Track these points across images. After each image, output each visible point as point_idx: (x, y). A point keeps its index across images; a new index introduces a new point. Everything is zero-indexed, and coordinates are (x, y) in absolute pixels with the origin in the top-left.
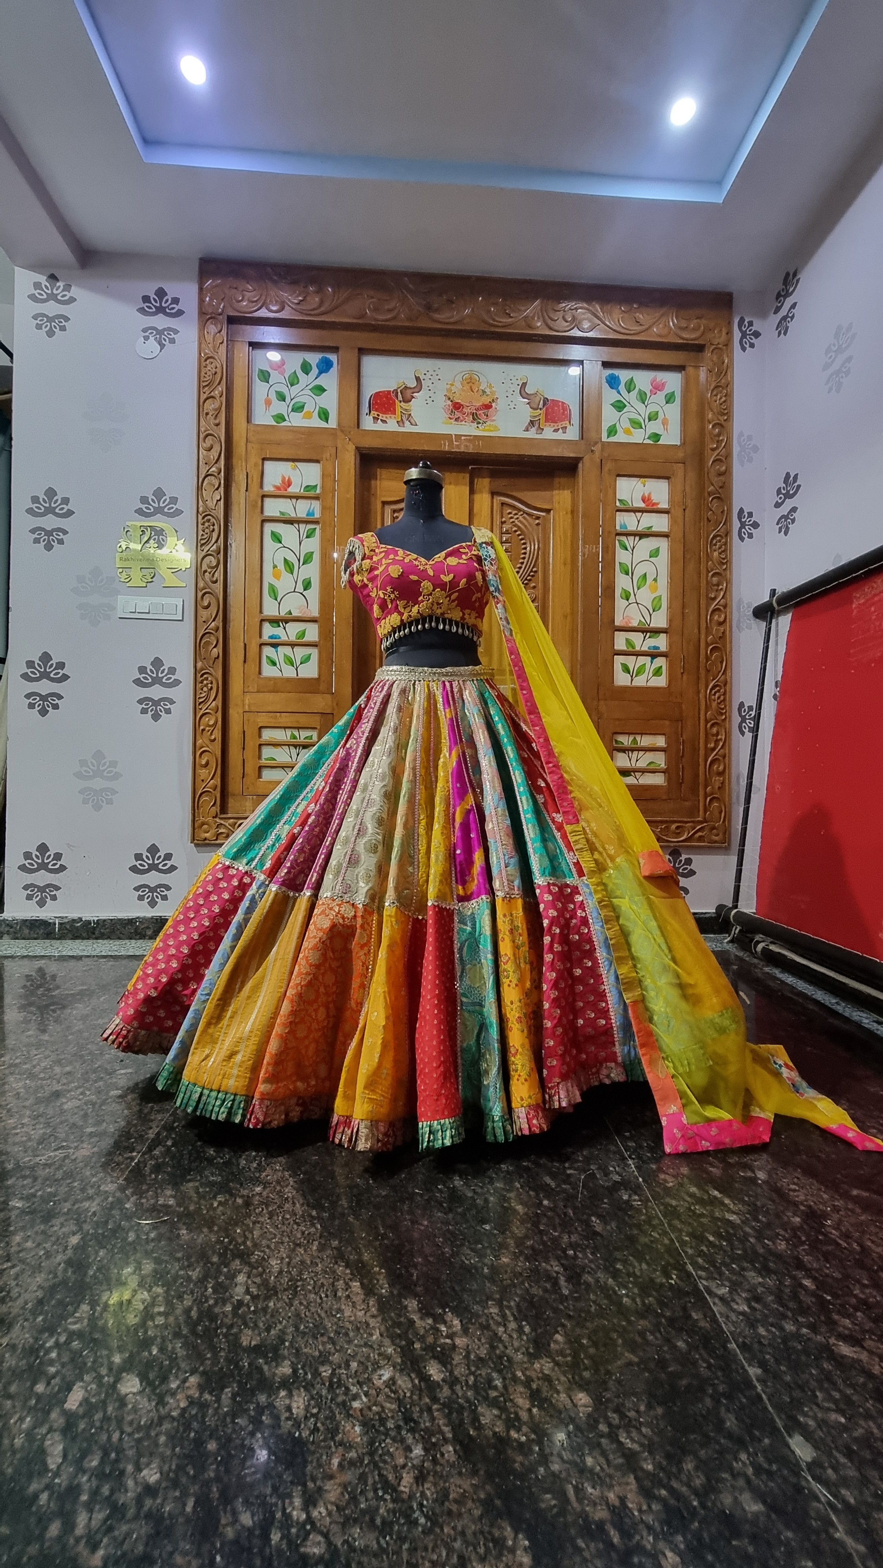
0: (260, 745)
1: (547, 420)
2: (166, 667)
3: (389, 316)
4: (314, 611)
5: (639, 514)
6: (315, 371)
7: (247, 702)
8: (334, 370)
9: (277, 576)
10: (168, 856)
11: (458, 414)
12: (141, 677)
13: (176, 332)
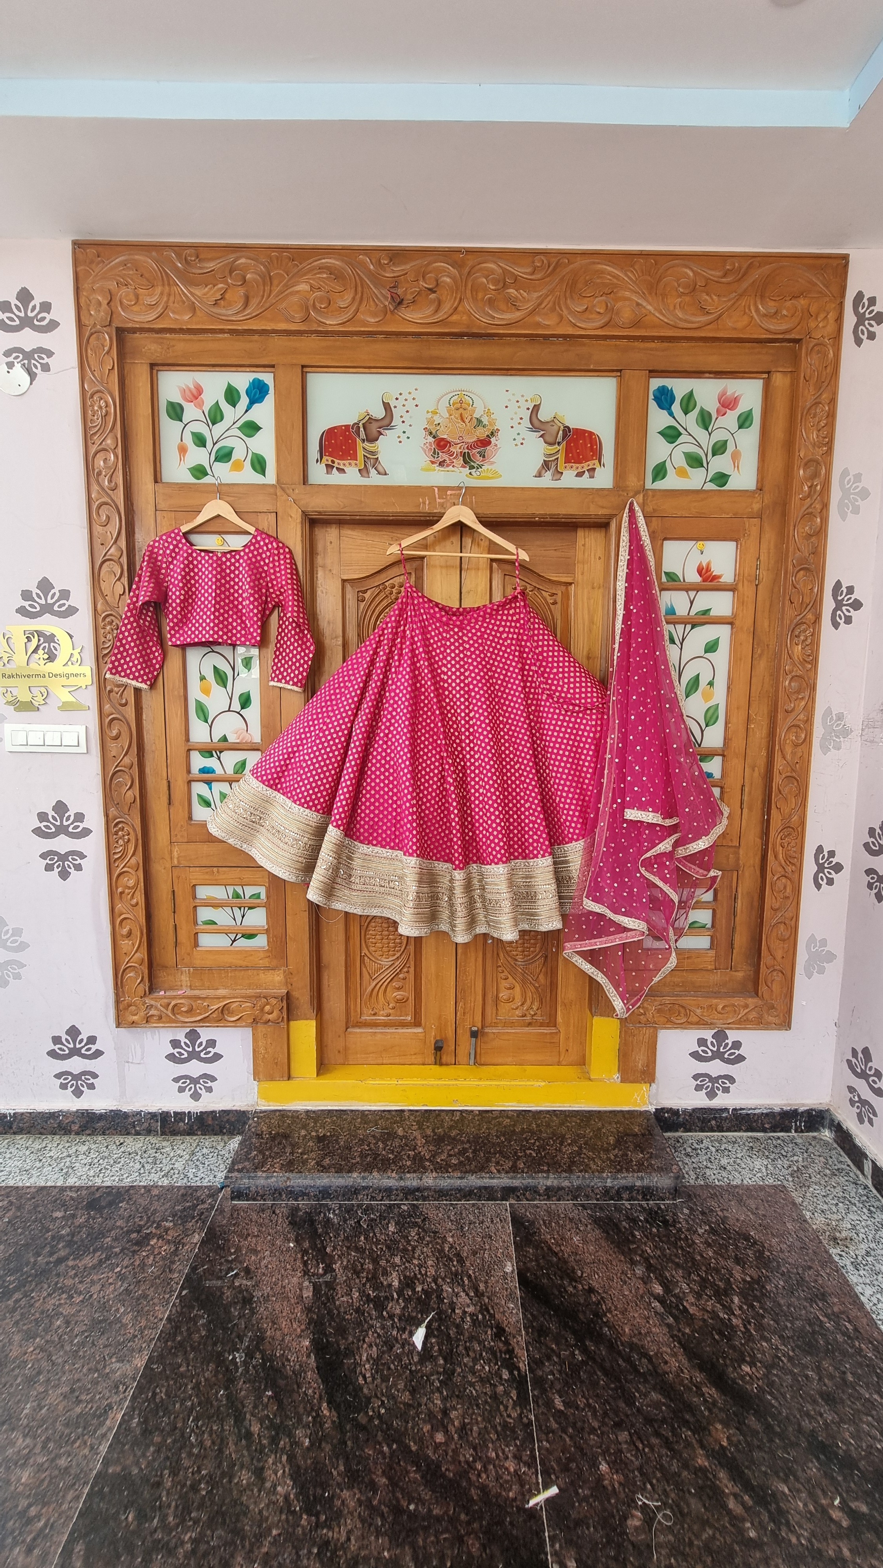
0: (195, 907)
1: (567, 461)
2: (71, 813)
3: (344, 318)
4: (256, 735)
5: (692, 594)
6: (244, 401)
7: (175, 854)
8: (270, 399)
9: (206, 691)
10: (92, 1040)
11: (443, 456)
12: (42, 825)
13: (50, 354)
